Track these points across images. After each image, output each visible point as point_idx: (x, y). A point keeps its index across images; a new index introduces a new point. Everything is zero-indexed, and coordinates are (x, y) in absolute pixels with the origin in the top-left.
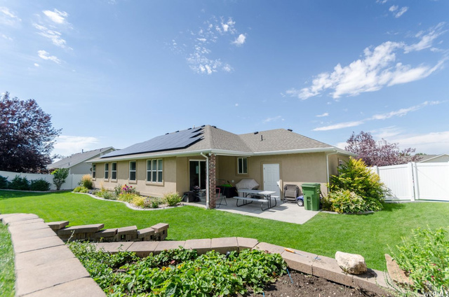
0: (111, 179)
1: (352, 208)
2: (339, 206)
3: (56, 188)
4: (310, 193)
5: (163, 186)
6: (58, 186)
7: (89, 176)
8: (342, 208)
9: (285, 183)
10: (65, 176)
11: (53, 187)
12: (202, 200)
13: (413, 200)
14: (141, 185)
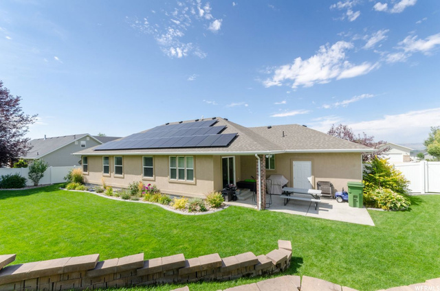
0: (113, 174)
1: (399, 205)
2: (385, 204)
3: (33, 184)
4: (357, 192)
5: (196, 185)
6: (36, 181)
7: (78, 170)
8: (389, 205)
9: (318, 180)
10: (43, 169)
11: (30, 183)
12: (239, 198)
13: (423, 193)
14: (162, 183)
